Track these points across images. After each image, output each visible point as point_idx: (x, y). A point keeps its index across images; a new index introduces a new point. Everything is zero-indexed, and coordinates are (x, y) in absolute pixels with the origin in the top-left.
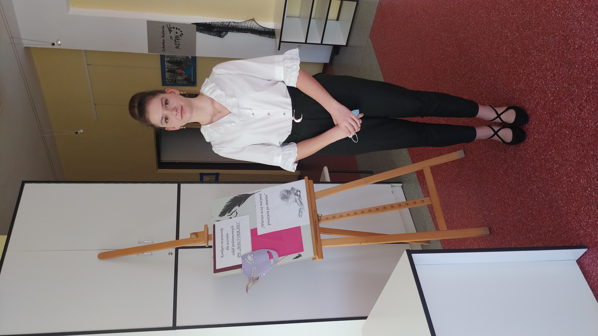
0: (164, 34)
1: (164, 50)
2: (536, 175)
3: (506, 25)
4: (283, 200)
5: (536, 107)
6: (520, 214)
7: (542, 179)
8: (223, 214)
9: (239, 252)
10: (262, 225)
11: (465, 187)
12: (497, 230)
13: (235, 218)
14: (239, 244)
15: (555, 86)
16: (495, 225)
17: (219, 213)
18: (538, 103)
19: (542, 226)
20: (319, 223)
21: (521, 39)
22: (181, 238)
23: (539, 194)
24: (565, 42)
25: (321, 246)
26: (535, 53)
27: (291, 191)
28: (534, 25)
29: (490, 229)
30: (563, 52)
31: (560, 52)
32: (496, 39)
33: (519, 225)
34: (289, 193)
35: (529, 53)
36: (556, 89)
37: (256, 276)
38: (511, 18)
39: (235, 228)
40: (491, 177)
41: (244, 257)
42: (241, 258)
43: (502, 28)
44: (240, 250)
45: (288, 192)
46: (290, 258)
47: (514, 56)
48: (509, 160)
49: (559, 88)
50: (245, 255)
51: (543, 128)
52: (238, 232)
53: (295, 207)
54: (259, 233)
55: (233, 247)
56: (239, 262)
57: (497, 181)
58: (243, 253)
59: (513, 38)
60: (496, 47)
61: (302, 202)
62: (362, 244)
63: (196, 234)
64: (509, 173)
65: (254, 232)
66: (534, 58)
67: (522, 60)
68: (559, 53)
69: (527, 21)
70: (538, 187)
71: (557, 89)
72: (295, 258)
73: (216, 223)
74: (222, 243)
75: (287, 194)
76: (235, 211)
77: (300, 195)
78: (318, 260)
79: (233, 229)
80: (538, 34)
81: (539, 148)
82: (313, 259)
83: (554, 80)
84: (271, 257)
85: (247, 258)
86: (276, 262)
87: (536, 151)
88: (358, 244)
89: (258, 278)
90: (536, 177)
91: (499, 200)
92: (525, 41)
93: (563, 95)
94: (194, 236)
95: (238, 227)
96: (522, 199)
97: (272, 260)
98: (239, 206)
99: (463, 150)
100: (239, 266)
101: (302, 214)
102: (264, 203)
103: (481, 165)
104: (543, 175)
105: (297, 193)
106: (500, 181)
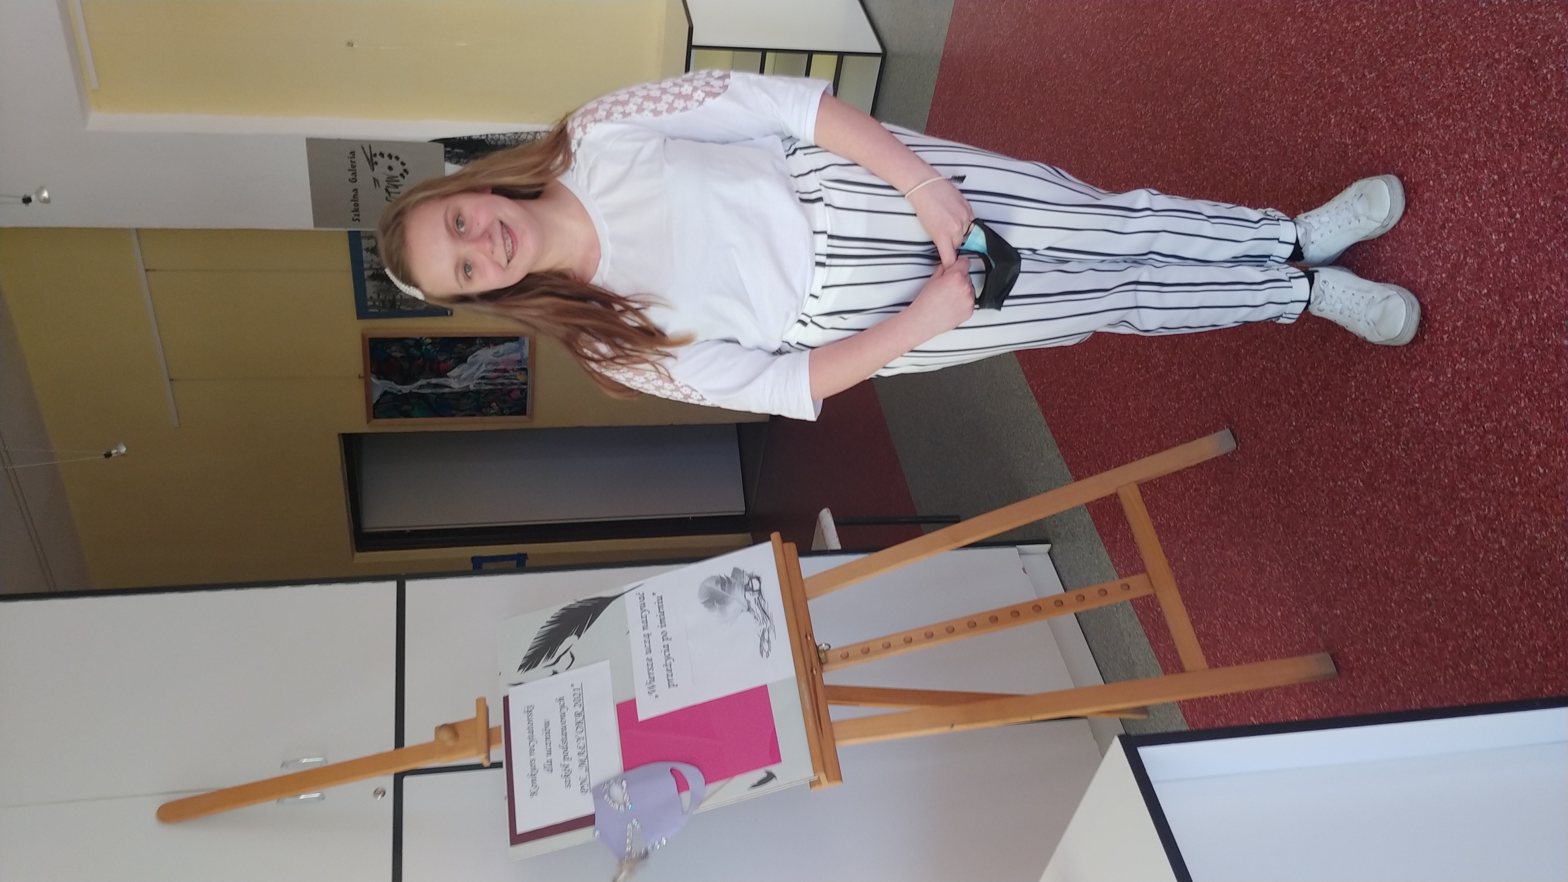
0: (354, 174)
1: (356, 217)
2: (1472, 482)
3: (1332, 53)
4: (709, 608)
5: (1452, 277)
6: (1430, 605)
7: (1493, 492)
8: (530, 662)
9: (583, 774)
10: (652, 689)
11: (1244, 539)
12: (1358, 659)
13: (570, 672)
14: (583, 750)
15: (1510, 208)
16: (1352, 644)
17: (520, 662)
18: (1457, 266)
19: (1507, 635)
20: (822, 669)
21: (1385, 87)
22: (409, 741)
23: (1489, 539)
24: (1528, 75)
25: (834, 740)
26: (1434, 120)
27: (733, 581)
28: (1421, 41)
29: (1334, 658)
30: (1524, 107)
31: (1516, 106)
32: (1306, 98)
33: (1431, 639)
34: (727, 585)
35: (1415, 124)
36: (1512, 216)
37: (639, 848)
38: (1346, 31)
39: (569, 702)
40: (1325, 500)
41: (600, 792)
42: (589, 797)
43: (1321, 65)
44: (587, 770)
45: (724, 582)
46: (740, 786)
47: (1365, 141)
48: (1379, 444)
49: (1522, 213)
50: (602, 785)
51: (1480, 338)
52: (577, 714)
53: (750, 626)
54: (643, 714)
55: (566, 763)
56: (584, 806)
57: (1344, 512)
58: (596, 779)
59: (1358, 89)
60: (1307, 120)
61: (766, 610)
62: (957, 728)
63: (453, 728)
64: (1383, 482)
65: (626, 710)
66: (1432, 135)
67: (1392, 148)
68: (1512, 110)
69: (1398, 32)
70: (1482, 519)
71: (1518, 216)
72: (754, 786)
73: (513, 694)
74: (532, 751)
75: (720, 590)
76: (568, 653)
77: (760, 591)
78: (827, 786)
79: (563, 706)
80: (1438, 65)
81: (1474, 400)
82: (812, 784)
83: (1505, 192)
84: (682, 785)
85: (609, 792)
86: (697, 801)
87: (1466, 408)
88: (945, 730)
89: (646, 855)
90: (1473, 487)
91: (1356, 567)
92: (1398, 91)
93: (1537, 233)
94: (446, 735)
95: (579, 699)
96: (1433, 559)
97: (686, 796)
98: (579, 636)
99: (1228, 430)
100: (587, 821)
101: (769, 647)
102: (653, 620)
103: (1289, 467)
104: (1494, 480)
105: (751, 584)
106: (1353, 512)
